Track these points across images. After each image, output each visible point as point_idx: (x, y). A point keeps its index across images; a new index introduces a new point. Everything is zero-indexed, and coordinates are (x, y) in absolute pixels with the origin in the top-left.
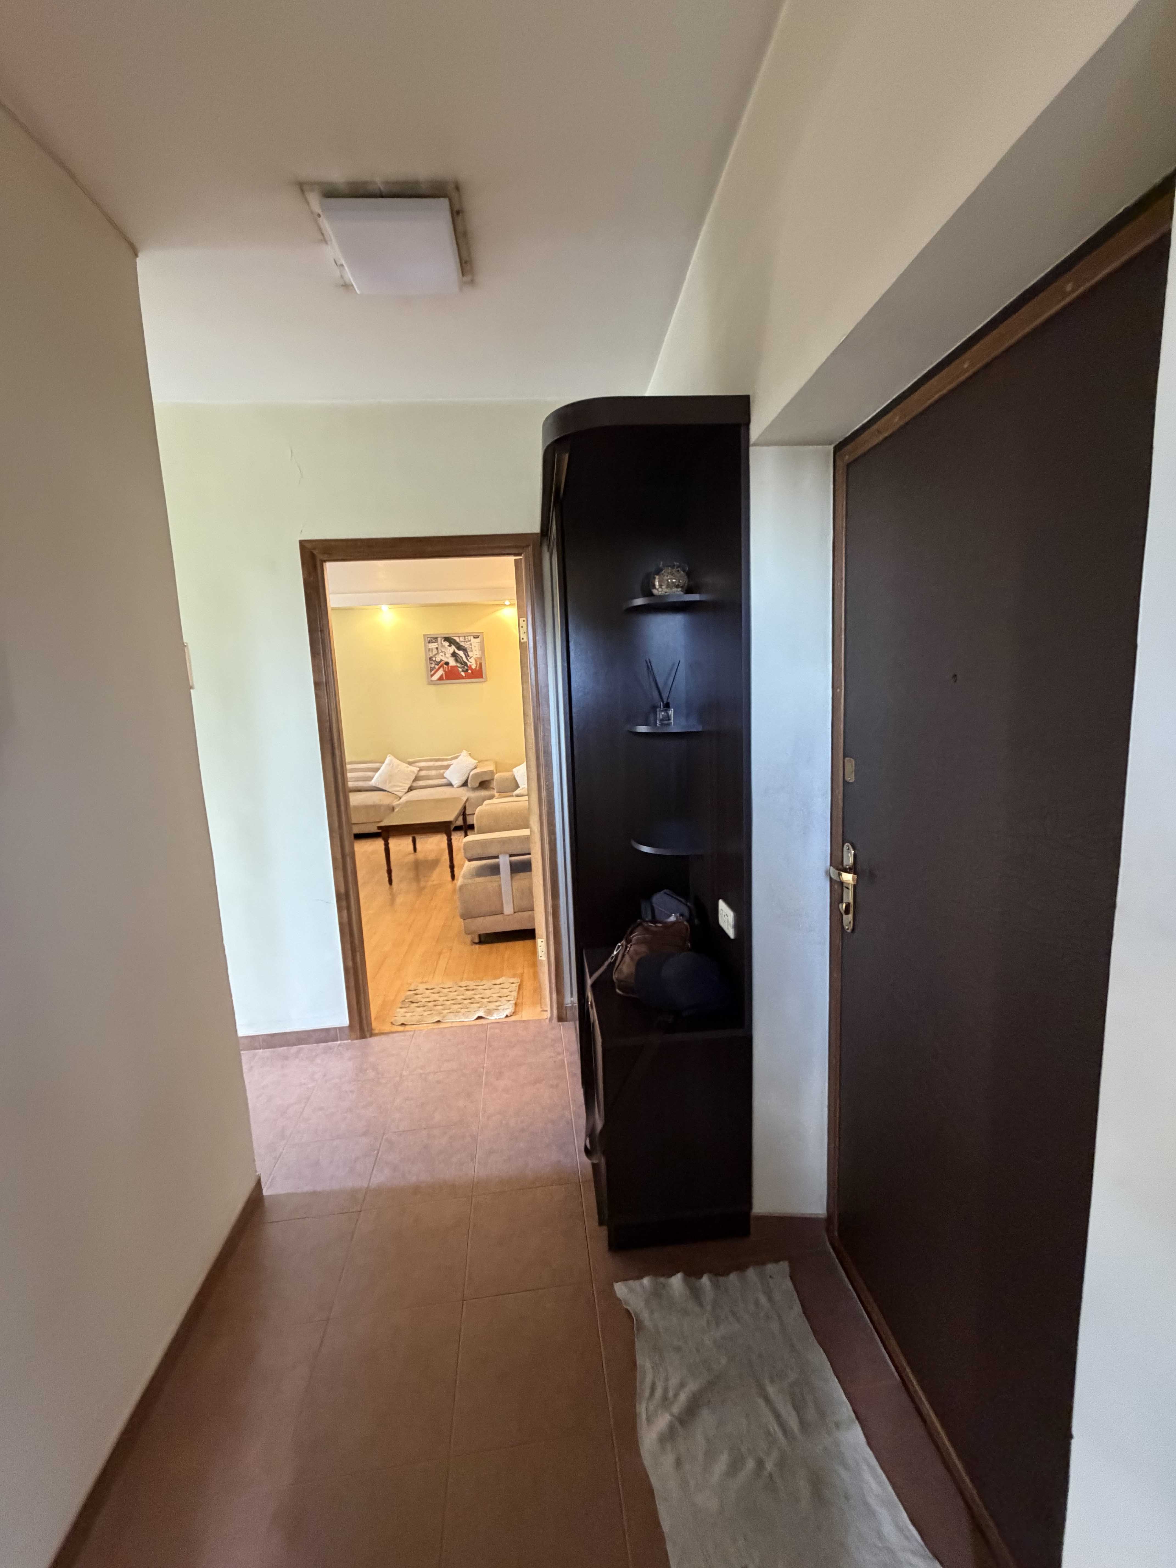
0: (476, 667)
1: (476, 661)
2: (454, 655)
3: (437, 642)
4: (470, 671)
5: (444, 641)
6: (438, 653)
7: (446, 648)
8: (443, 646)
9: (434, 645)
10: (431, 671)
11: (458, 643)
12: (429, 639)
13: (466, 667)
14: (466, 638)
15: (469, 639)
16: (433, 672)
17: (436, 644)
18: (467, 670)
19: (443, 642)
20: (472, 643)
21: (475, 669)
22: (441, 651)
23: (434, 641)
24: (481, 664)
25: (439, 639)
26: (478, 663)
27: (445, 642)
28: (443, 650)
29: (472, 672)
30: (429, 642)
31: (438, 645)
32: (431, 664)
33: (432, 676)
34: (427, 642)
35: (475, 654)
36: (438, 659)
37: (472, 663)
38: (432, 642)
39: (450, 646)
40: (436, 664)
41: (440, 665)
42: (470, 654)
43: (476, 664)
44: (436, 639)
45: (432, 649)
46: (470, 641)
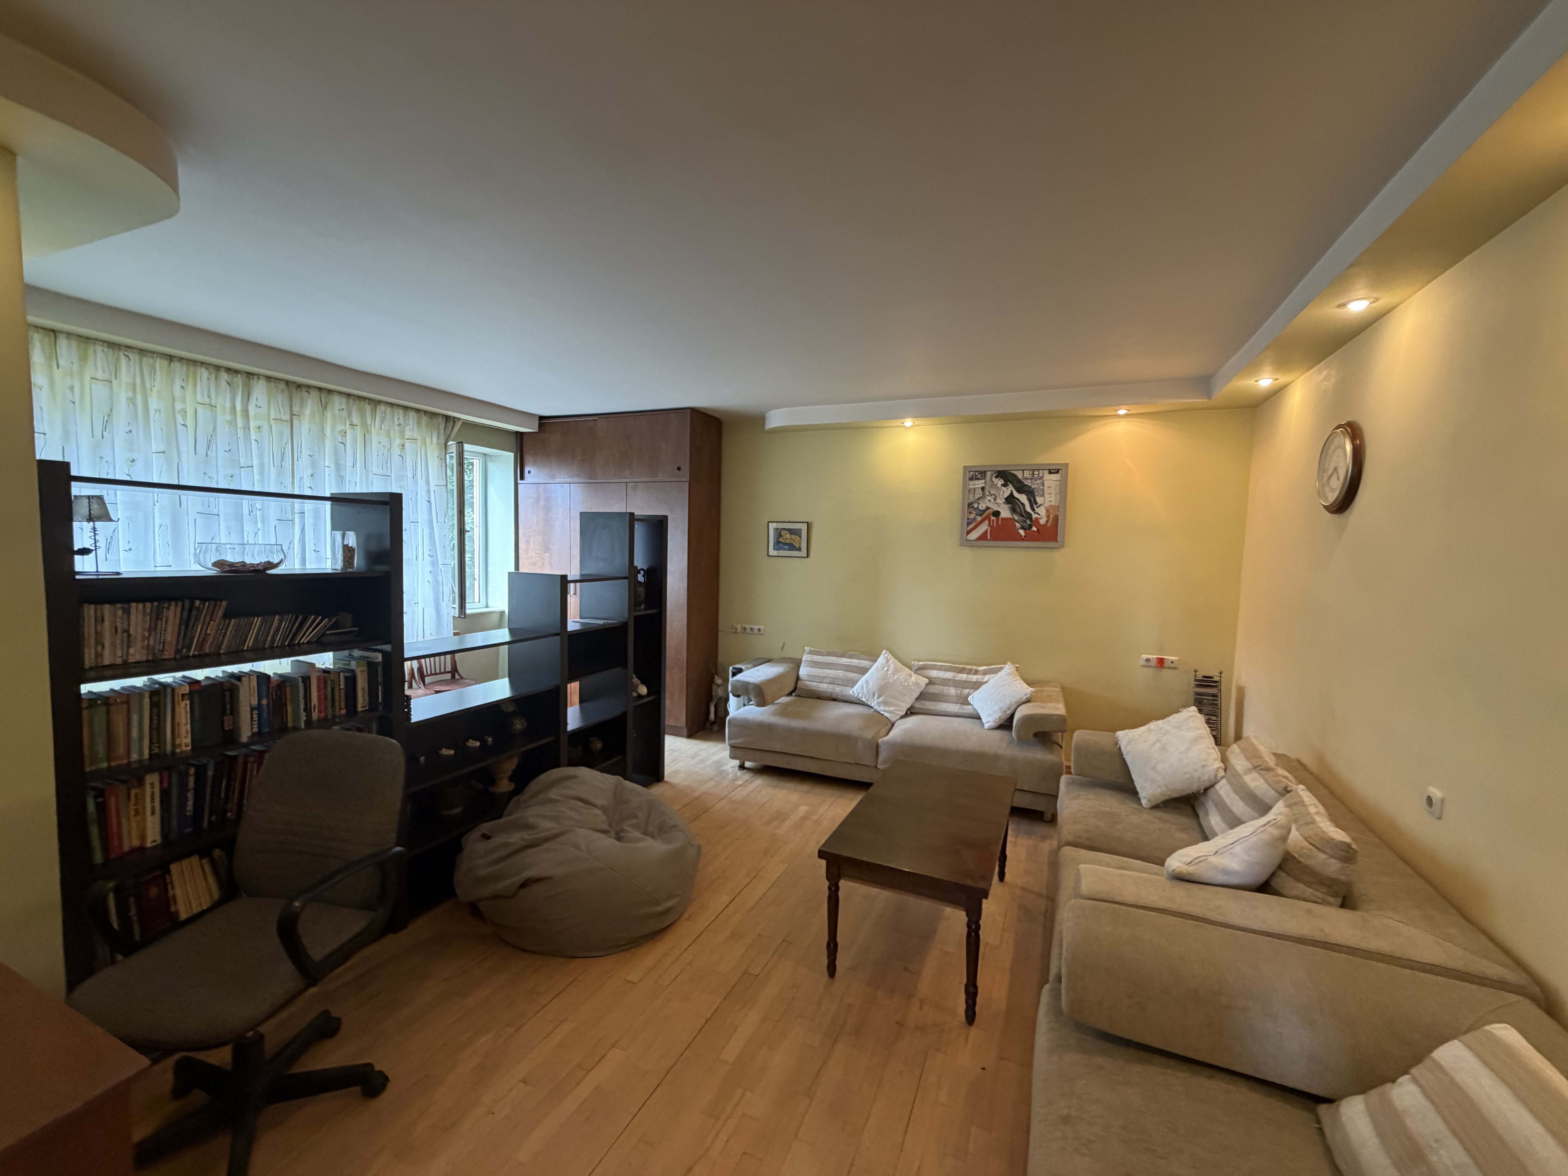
0: (1047, 521)
1: (1047, 511)
2: (1010, 499)
3: (984, 478)
4: (1034, 529)
5: (996, 477)
6: (983, 497)
7: (998, 488)
8: (994, 486)
9: (980, 484)
10: (968, 524)
11: (1019, 481)
12: (971, 473)
13: (1028, 522)
14: (1036, 473)
15: (1041, 475)
16: (971, 526)
17: (983, 481)
18: (1030, 526)
19: (994, 479)
20: (1046, 482)
21: (1045, 525)
22: (989, 492)
23: (979, 476)
24: (1056, 518)
25: (989, 474)
26: (1051, 516)
27: (997, 480)
28: (992, 492)
29: (1038, 530)
30: (971, 479)
31: (985, 483)
33: (968, 533)
34: (968, 479)
35: (1047, 500)
36: (982, 506)
37: (1041, 514)
38: (976, 479)
39: (1004, 485)
40: (977, 515)
41: (984, 516)
42: (1039, 500)
43: (1048, 517)
44: (983, 474)
45: (974, 489)
46: (1042, 477)
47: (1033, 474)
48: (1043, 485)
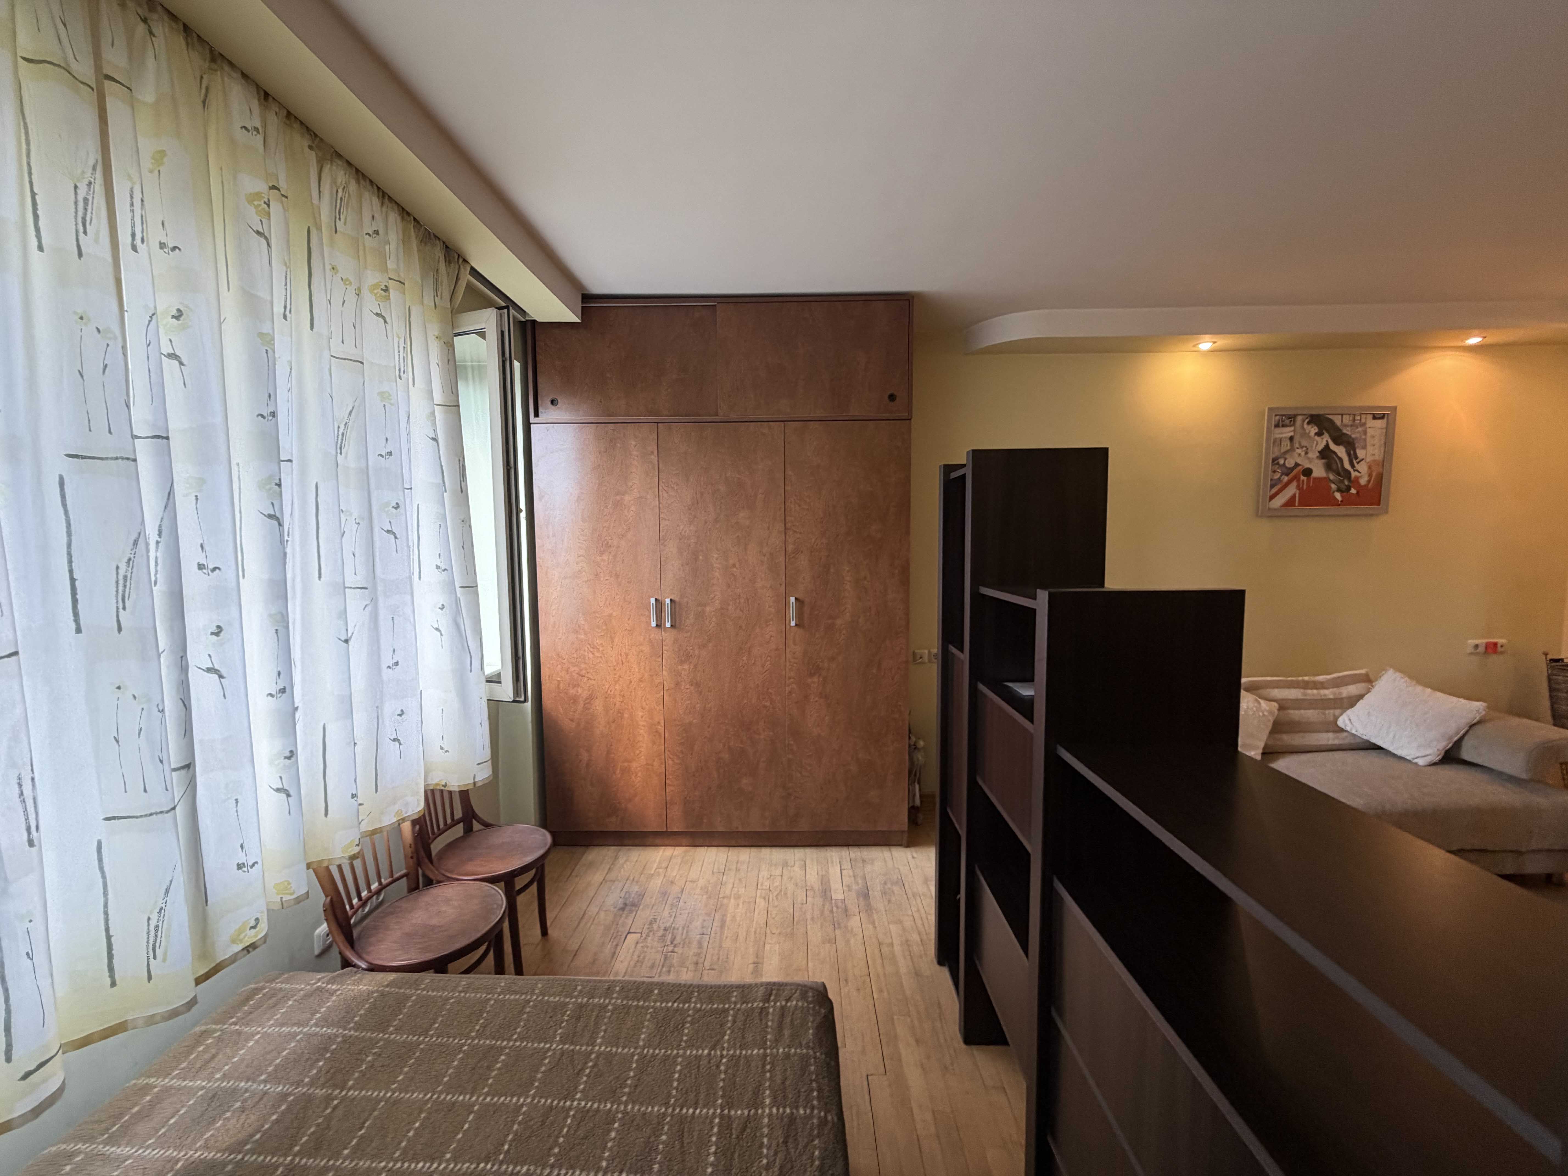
0: (1369, 481)
1: (1370, 467)
2: (1326, 453)
3: (1294, 425)
4: (1353, 491)
5: (1308, 423)
6: (1292, 450)
7: (1310, 437)
8: (1305, 435)
9: (1288, 432)
10: (1272, 487)
11: (1338, 429)
12: (1277, 418)
13: (1346, 483)
14: (1358, 418)
15: (1363, 421)
16: (1274, 490)
17: (1292, 428)
18: (1349, 488)
19: (1305, 426)
20: (1369, 430)
21: (1366, 486)
23: (1287, 422)
24: (1380, 477)
25: (1299, 418)
26: (1374, 474)
27: (1310, 426)
28: (1304, 443)
29: (1358, 493)
30: (1277, 426)
31: (1294, 431)
32: (1274, 472)
33: (1272, 497)
34: (1273, 423)
35: (1370, 453)
36: (1290, 463)
37: (1362, 473)
38: (1283, 426)
39: (1319, 434)
40: (1283, 474)
41: (1291, 476)
42: (1360, 453)
43: (1370, 475)
44: (1292, 418)
45: (1281, 440)
46: (1364, 424)
47: (1354, 420)
48: (1365, 433)
